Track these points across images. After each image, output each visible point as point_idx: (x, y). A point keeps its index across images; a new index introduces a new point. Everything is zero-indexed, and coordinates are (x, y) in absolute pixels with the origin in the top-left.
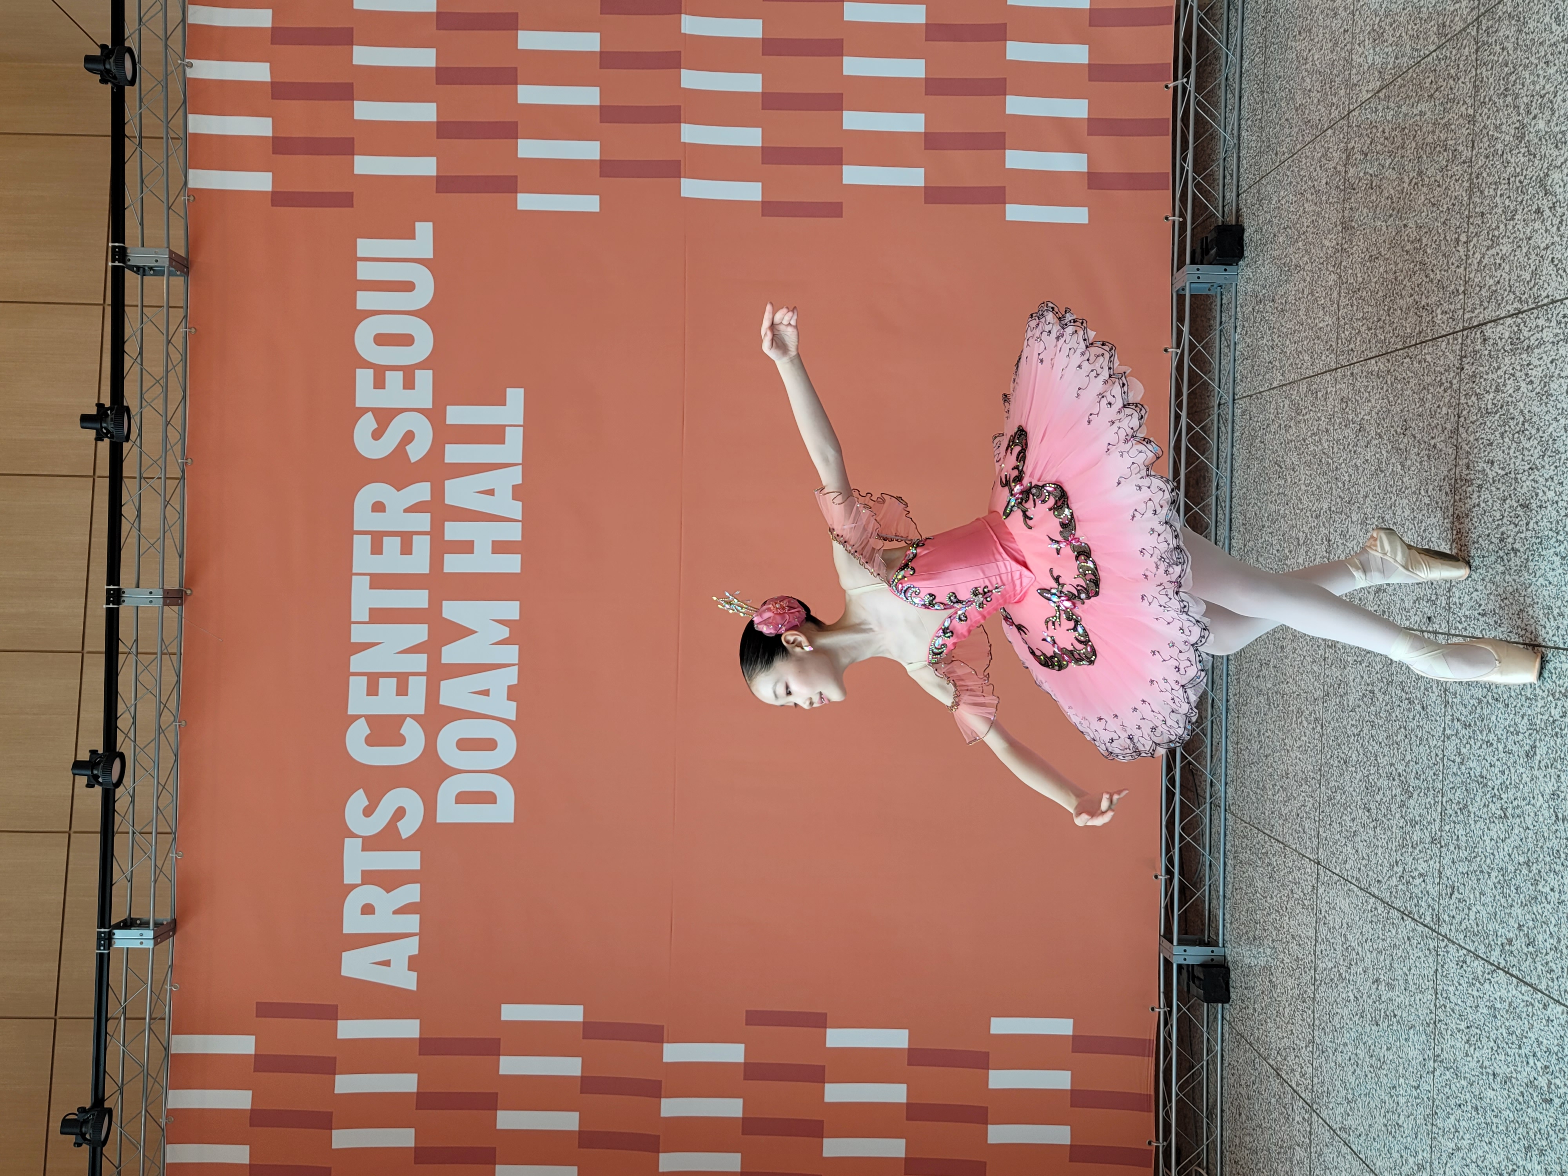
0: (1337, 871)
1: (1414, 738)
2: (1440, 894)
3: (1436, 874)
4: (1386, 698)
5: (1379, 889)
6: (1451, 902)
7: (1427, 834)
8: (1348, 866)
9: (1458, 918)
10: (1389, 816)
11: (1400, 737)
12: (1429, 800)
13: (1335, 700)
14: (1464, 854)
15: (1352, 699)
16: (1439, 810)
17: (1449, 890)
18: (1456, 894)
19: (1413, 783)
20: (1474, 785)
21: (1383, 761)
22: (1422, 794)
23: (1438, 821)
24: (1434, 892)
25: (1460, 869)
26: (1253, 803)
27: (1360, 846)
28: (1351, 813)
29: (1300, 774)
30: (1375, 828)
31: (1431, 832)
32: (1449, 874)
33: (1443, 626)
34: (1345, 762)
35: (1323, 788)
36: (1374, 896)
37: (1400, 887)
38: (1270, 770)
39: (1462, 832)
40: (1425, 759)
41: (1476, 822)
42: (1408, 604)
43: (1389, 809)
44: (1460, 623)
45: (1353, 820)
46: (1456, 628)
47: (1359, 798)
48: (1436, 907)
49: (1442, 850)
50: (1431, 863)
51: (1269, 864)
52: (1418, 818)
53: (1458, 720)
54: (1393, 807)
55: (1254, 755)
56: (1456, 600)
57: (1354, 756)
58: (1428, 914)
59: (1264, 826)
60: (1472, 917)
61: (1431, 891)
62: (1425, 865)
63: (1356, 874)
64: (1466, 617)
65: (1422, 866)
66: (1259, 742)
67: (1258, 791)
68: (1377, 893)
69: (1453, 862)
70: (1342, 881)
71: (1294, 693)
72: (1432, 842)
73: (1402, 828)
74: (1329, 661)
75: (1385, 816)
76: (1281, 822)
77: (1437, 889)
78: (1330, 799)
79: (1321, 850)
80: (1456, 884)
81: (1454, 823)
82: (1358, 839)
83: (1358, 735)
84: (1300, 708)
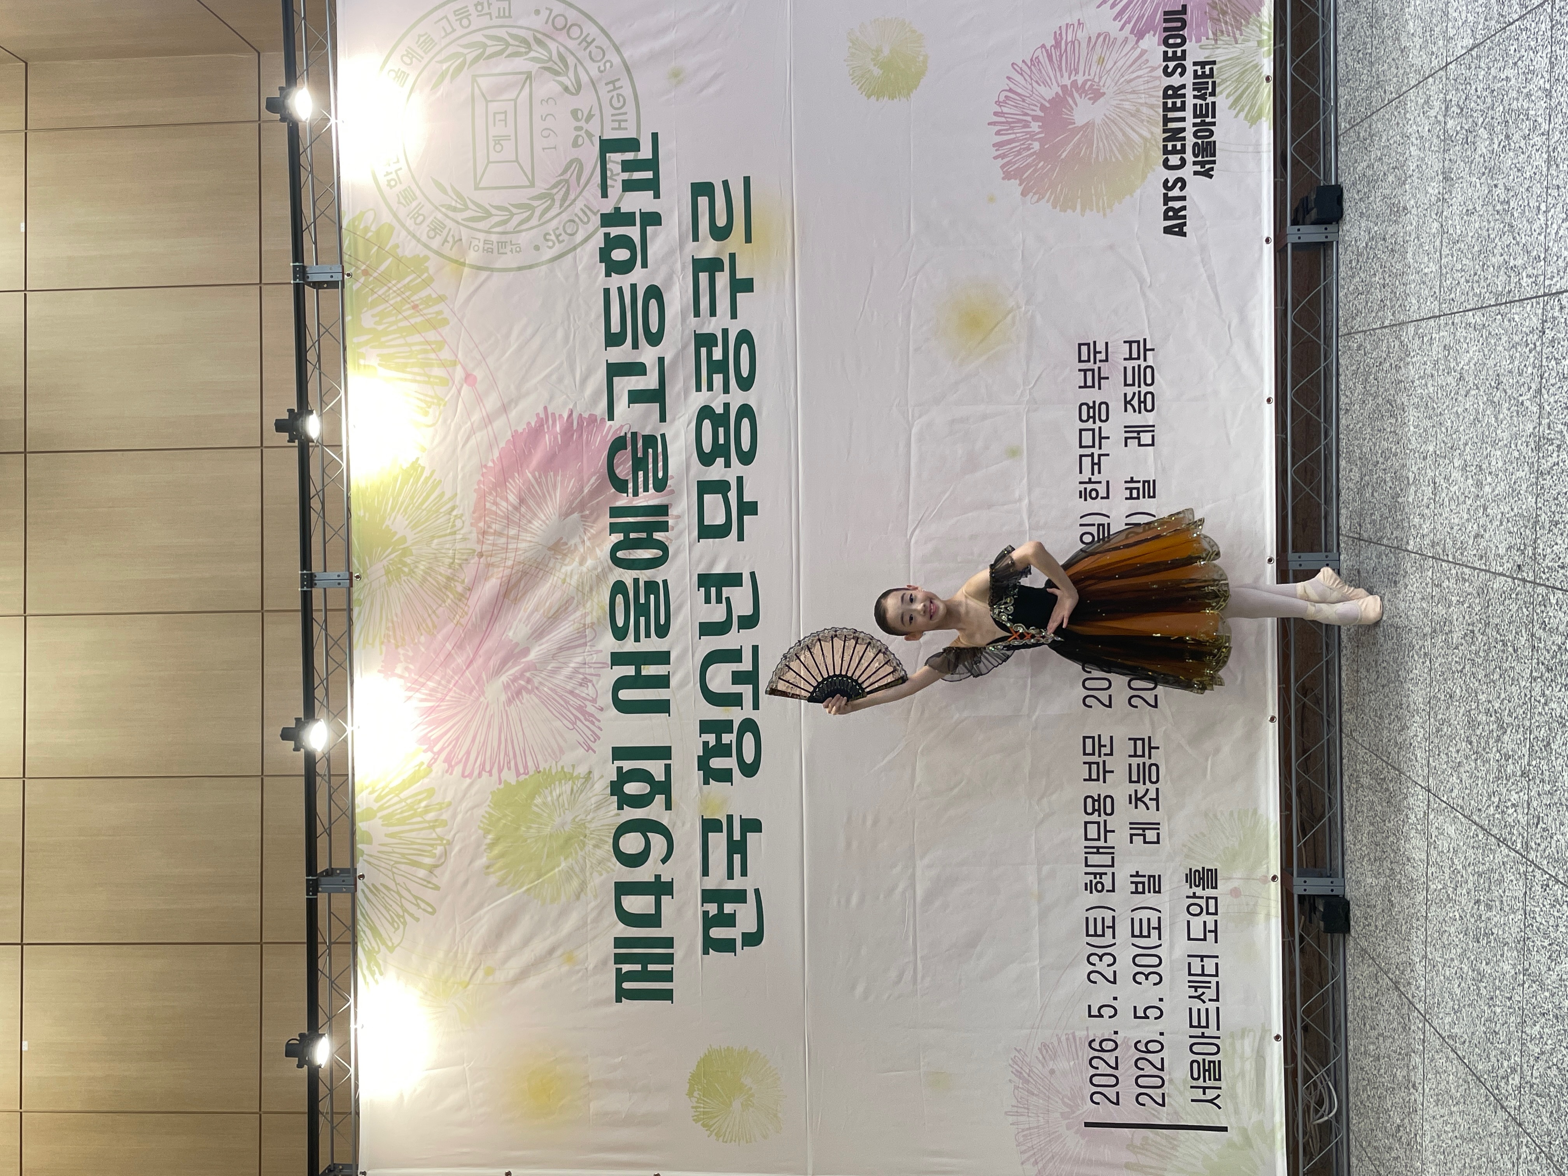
0: (1445, 799)
1: (1507, 678)
2: (1528, 824)
3: (1525, 805)
4: (1485, 638)
5: (1479, 816)
6: (1538, 831)
7: (1518, 768)
8: (1454, 795)
9: (1543, 846)
10: (1487, 750)
11: (1496, 676)
12: (1519, 736)
13: (1441, 637)
14: (1547, 788)
15: (1456, 637)
16: (1528, 746)
17: (1536, 820)
18: (1541, 825)
19: (1507, 720)
20: (1555, 724)
21: (1482, 698)
22: (1514, 731)
23: (1527, 756)
24: (1523, 821)
25: (1544, 802)
26: (1372, 730)
27: (1464, 776)
28: (1456, 745)
29: (1412, 706)
30: (1476, 760)
31: (1521, 766)
32: (1535, 805)
33: (1530, 575)
34: (1451, 697)
35: (1432, 720)
36: (1475, 823)
37: (1497, 816)
38: (1386, 699)
39: (1545, 767)
40: (1516, 698)
41: (1556, 758)
42: (1502, 551)
43: (1487, 742)
44: (1544, 573)
45: (1458, 751)
46: (1541, 578)
47: (1462, 731)
48: (1525, 835)
49: (1531, 782)
50: (1522, 794)
51: (1387, 789)
52: (1510, 753)
53: (1543, 664)
54: (1491, 742)
55: (1372, 684)
56: (1540, 551)
57: (1458, 691)
58: (1519, 841)
59: (1382, 753)
60: (1554, 845)
61: (1521, 820)
62: (1516, 796)
63: (1460, 802)
64: (1548, 567)
65: (1514, 797)
66: (1377, 672)
67: (1377, 719)
68: (1477, 820)
69: (1539, 795)
70: (1449, 809)
71: (1406, 627)
72: (1522, 776)
73: (1498, 761)
74: (1436, 599)
75: (1484, 749)
76: (1396, 750)
77: (1526, 818)
78: (1438, 731)
79: (1431, 779)
80: (1541, 815)
81: (1539, 758)
82: (1462, 770)
83: (1461, 672)
84: (1411, 642)
